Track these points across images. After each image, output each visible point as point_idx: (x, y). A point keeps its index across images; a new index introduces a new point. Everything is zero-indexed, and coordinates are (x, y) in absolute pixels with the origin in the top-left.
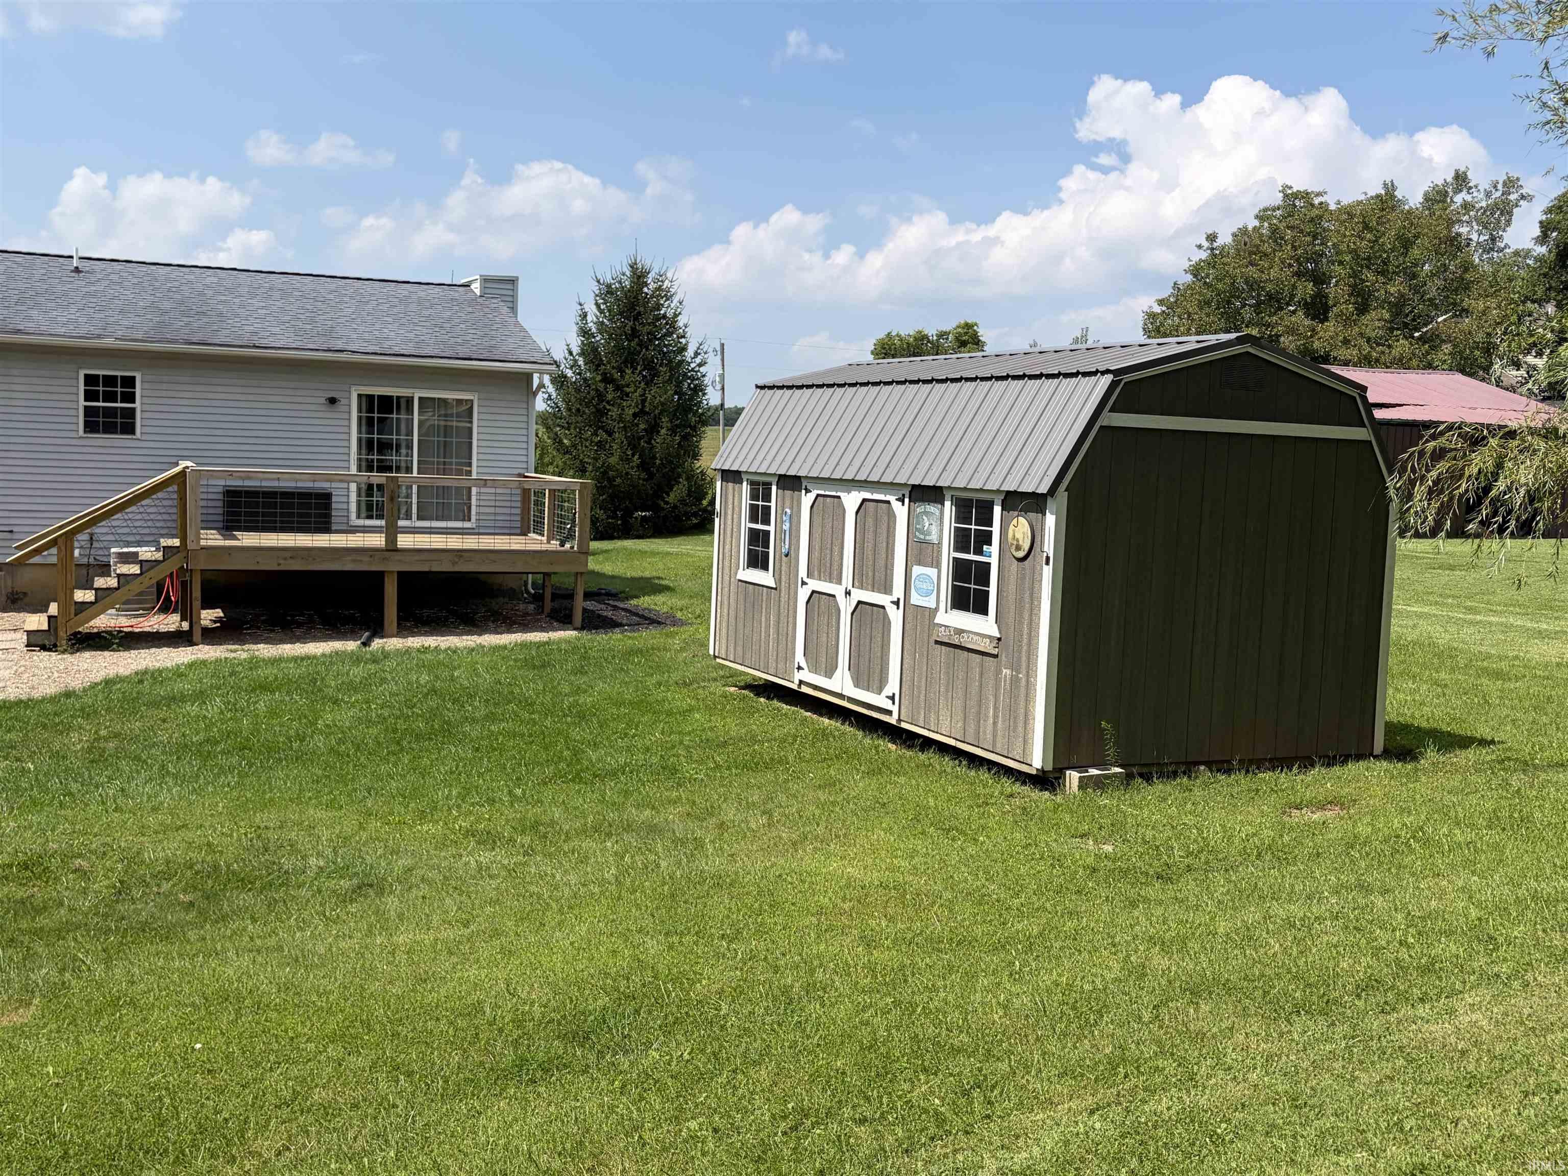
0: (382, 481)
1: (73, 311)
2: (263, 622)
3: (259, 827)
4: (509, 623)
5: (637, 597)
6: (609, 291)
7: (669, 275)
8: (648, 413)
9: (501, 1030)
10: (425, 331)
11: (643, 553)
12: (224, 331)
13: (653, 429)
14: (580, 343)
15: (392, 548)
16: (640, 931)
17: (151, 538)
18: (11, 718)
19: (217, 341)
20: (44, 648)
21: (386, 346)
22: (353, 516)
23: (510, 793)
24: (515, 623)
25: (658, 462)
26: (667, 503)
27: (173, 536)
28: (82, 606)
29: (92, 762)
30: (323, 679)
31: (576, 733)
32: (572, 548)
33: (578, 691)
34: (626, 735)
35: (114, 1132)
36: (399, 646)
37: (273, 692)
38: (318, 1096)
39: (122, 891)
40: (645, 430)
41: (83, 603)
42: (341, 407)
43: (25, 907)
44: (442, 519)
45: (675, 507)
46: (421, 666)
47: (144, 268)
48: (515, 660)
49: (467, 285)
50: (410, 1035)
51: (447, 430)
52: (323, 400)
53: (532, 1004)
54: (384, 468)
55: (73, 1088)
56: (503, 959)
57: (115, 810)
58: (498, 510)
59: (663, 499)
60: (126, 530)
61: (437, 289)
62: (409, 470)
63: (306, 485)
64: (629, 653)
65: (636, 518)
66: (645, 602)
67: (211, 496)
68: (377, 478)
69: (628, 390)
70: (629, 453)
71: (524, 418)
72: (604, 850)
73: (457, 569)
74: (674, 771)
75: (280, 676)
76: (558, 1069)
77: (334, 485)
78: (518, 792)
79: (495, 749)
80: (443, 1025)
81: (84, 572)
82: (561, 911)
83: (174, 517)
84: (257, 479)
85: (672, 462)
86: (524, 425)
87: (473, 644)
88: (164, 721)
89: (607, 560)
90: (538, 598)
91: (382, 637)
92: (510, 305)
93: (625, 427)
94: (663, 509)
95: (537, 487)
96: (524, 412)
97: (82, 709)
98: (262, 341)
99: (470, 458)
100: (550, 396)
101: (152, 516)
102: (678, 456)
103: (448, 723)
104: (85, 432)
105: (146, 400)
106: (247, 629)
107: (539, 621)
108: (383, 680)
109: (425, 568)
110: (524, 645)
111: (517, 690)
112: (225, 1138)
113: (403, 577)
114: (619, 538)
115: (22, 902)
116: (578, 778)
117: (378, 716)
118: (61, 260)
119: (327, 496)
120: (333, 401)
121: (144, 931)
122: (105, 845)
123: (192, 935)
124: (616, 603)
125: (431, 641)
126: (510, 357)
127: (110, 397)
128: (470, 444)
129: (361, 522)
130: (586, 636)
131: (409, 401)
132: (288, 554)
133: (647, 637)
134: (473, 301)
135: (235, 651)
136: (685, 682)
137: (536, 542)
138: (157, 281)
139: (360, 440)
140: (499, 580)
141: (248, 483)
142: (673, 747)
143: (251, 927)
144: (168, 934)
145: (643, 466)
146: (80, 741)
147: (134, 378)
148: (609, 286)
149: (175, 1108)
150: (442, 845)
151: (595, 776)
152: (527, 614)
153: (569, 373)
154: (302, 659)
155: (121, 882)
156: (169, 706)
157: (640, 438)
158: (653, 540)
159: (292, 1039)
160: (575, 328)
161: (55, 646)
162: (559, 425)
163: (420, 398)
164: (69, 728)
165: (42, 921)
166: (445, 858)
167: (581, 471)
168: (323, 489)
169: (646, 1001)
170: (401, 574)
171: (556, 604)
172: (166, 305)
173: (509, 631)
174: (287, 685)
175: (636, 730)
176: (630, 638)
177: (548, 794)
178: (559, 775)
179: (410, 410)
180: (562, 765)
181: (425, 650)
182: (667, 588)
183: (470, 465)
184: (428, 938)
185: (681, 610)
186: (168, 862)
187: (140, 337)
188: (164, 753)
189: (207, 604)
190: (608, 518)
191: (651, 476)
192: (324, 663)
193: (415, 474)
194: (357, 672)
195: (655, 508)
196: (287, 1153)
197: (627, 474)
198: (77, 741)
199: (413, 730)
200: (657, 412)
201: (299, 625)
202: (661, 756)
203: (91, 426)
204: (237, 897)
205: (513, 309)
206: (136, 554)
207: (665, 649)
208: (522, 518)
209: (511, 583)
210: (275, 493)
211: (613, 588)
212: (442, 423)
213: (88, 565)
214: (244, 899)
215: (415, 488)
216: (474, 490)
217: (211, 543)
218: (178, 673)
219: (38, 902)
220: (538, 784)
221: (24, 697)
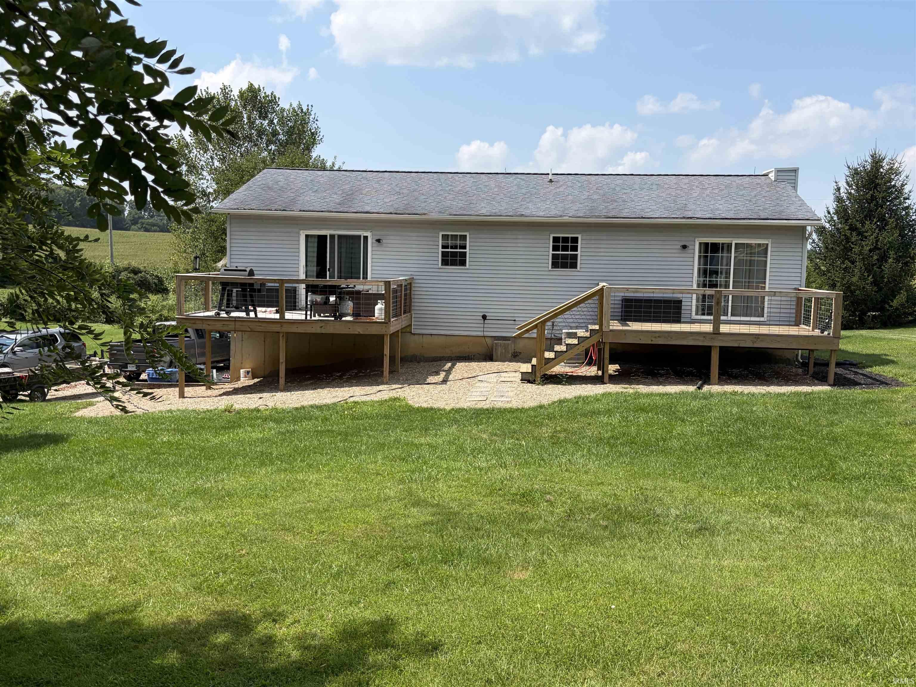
0: (713, 293)
1: (548, 203)
2: (642, 372)
3: (642, 488)
4: (787, 380)
5: (871, 367)
6: (855, 173)
7: (899, 160)
8: (879, 249)
9: (790, 627)
10: (741, 204)
11: (875, 339)
12: (626, 210)
13: (883, 258)
14: (835, 206)
15: (716, 332)
16: (881, 580)
17: (584, 325)
18: (514, 418)
19: (622, 216)
20: (529, 382)
21: (717, 214)
22: (694, 313)
23: (790, 483)
24: (790, 380)
25: (886, 280)
26: (891, 306)
27: (595, 324)
28: (549, 360)
29: (553, 443)
30: (675, 407)
31: (831, 450)
32: (829, 334)
33: (832, 424)
34: (865, 454)
35: (571, 645)
36: (719, 390)
37: (648, 412)
38: (679, 646)
39: (570, 514)
40: (878, 260)
41: (549, 359)
42: (689, 250)
43: (523, 518)
44: (746, 316)
45: (897, 309)
46: (734, 403)
47: (584, 177)
48: (791, 403)
49: (766, 175)
50: (733, 621)
51: (751, 263)
52: (679, 247)
53: (809, 613)
54: (713, 285)
55: (550, 618)
56: (789, 583)
57: (566, 471)
58: (782, 311)
59: (888, 304)
60: (572, 320)
61: (748, 179)
62: (727, 286)
63: (668, 295)
64: (866, 402)
65: (869, 316)
66: (876, 370)
67: (616, 302)
68: (709, 291)
69: (866, 234)
70: (866, 274)
71: (800, 254)
72: (853, 525)
73: (756, 345)
74: (900, 480)
75: (652, 403)
76: (828, 658)
77: (684, 295)
78: (795, 483)
79: (779, 456)
80: (753, 618)
81: (549, 342)
82: (825, 559)
83: (596, 313)
84: (641, 292)
85: (896, 280)
86: (800, 258)
87: (764, 392)
88: (589, 424)
89: (849, 342)
90: (805, 365)
91: (709, 385)
92: (793, 185)
93: (863, 258)
94: (888, 310)
95: (807, 296)
96: (800, 250)
97: (548, 416)
98: (646, 214)
99: (765, 279)
100: (814, 240)
101: (585, 313)
102: (901, 276)
103: (750, 438)
104: (552, 268)
105: (583, 250)
106: (633, 376)
107: (805, 379)
108: (710, 410)
109: (736, 345)
110: (796, 394)
111: (792, 421)
112: (629, 660)
113: (723, 350)
114: (857, 329)
115: (522, 514)
116: (833, 478)
117: (708, 431)
118: (543, 176)
119: (680, 302)
120: (684, 247)
121: (582, 538)
122: (561, 489)
123: (607, 544)
124: (856, 370)
125: (738, 388)
126: (792, 217)
127: (565, 249)
128: (765, 270)
129: (699, 317)
130: (837, 390)
131: (729, 246)
132: (657, 335)
133: (878, 392)
134: (770, 184)
135: (627, 388)
136: (907, 424)
137: (805, 330)
138: (591, 184)
139: (699, 269)
140: (779, 353)
141: (636, 295)
142: (899, 465)
143: (639, 544)
144: (595, 542)
145: (875, 283)
146: (547, 432)
147: (577, 238)
148: (856, 170)
149: (602, 638)
150: (748, 511)
151: (845, 479)
152: (798, 375)
153: (827, 225)
154: (664, 395)
155: (570, 510)
156: (592, 416)
157: (873, 265)
158: (881, 330)
159: (665, 611)
160: (832, 197)
161: (535, 381)
162: (818, 258)
163: (736, 244)
164: (542, 425)
165: (532, 526)
166: (751, 518)
167: (833, 287)
168: (677, 298)
169: (887, 626)
170: (721, 348)
171: (817, 369)
172: (595, 197)
173: (786, 385)
174: (654, 409)
175: (873, 451)
176: (867, 393)
177: (814, 486)
178: (820, 476)
179: (729, 251)
180: (823, 470)
181: (735, 393)
182: (893, 362)
183: (765, 283)
184: (742, 565)
185: (903, 376)
186: (594, 502)
187: (581, 215)
188: (590, 442)
189: (612, 362)
190: (850, 315)
191: (880, 289)
192: (676, 398)
193: (731, 289)
194: (695, 404)
195: (882, 309)
196: (663, 676)
197: (864, 288)
198: (546, 432)
199: (729, 440)
200: (886, 247)
201: (662, 375)
202: (891, 470)
203: (555, 265)
204: (631, 526)
205: (795, 188)
206: (576, 333)
207: (891, 401)
208: (796, 315)
209: (788, 355)
210: (651, 300)
211: (855, 360)
212: (749, 258)
213: (551, 339)
214: (634, 527)
215: (730, 297)
216: (766, 298)
217: (615, 328)
218: (597, 399)
219: (530, 515)
220: (808, 480)
221: (520, 407)
